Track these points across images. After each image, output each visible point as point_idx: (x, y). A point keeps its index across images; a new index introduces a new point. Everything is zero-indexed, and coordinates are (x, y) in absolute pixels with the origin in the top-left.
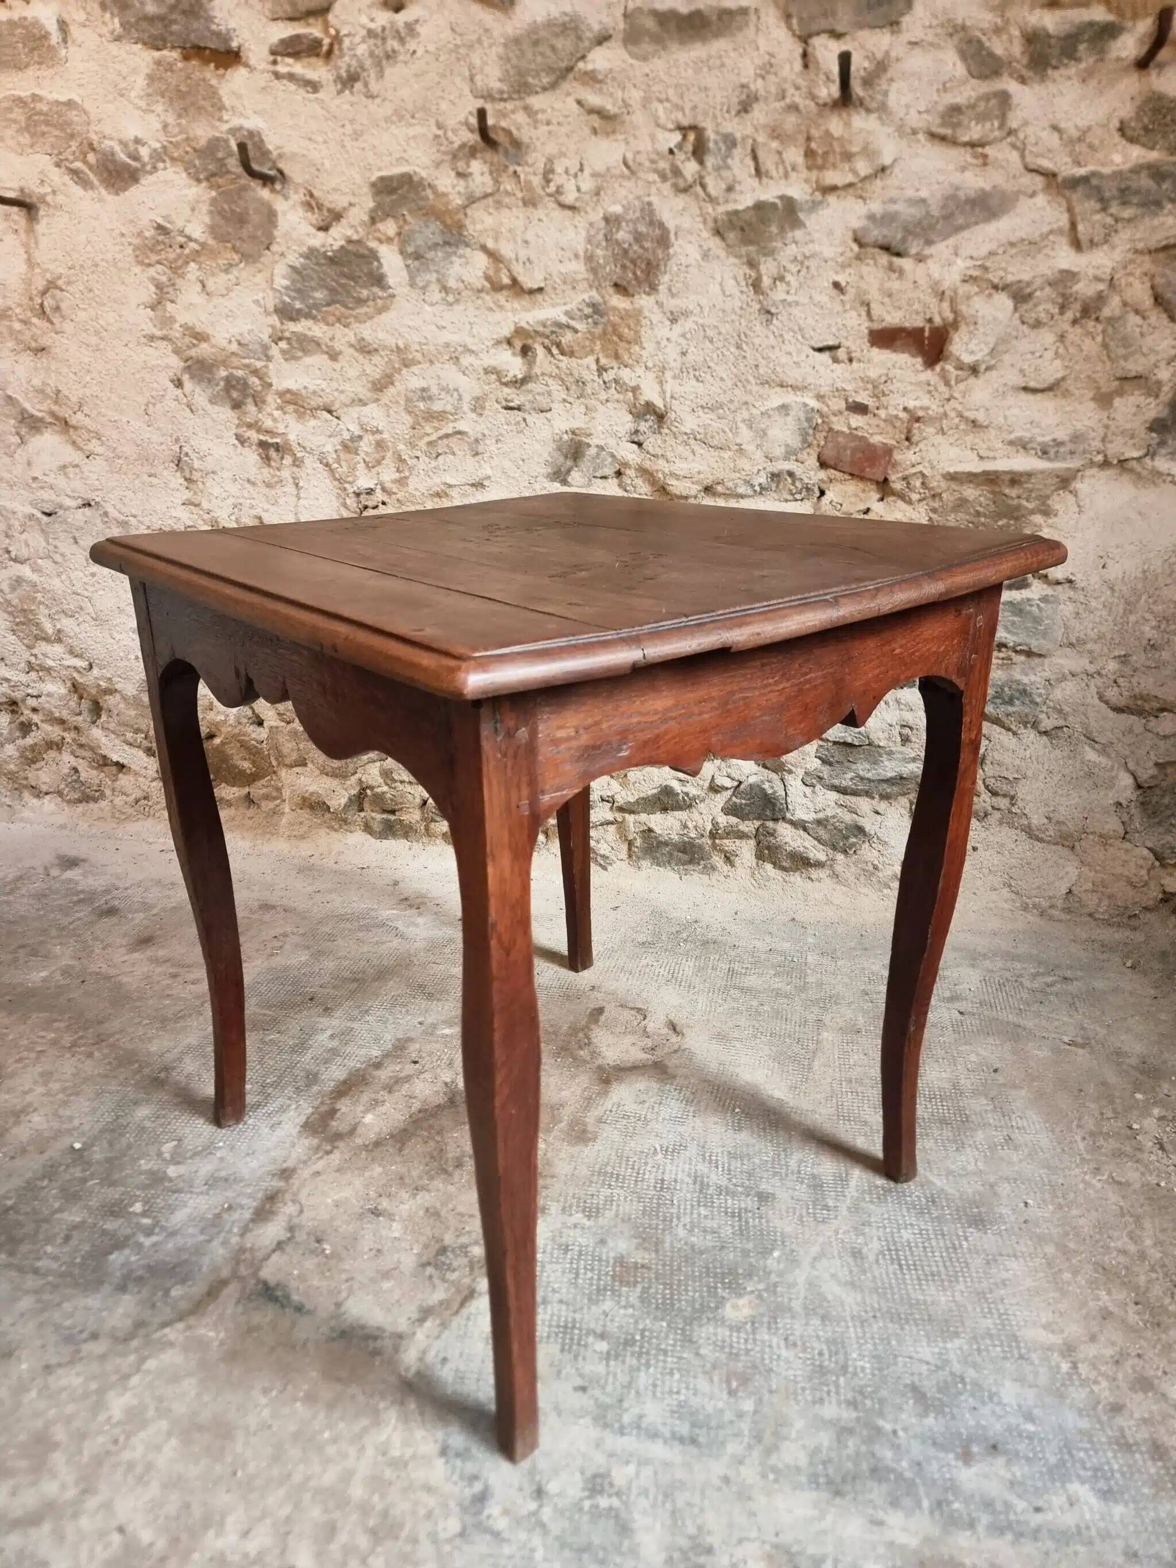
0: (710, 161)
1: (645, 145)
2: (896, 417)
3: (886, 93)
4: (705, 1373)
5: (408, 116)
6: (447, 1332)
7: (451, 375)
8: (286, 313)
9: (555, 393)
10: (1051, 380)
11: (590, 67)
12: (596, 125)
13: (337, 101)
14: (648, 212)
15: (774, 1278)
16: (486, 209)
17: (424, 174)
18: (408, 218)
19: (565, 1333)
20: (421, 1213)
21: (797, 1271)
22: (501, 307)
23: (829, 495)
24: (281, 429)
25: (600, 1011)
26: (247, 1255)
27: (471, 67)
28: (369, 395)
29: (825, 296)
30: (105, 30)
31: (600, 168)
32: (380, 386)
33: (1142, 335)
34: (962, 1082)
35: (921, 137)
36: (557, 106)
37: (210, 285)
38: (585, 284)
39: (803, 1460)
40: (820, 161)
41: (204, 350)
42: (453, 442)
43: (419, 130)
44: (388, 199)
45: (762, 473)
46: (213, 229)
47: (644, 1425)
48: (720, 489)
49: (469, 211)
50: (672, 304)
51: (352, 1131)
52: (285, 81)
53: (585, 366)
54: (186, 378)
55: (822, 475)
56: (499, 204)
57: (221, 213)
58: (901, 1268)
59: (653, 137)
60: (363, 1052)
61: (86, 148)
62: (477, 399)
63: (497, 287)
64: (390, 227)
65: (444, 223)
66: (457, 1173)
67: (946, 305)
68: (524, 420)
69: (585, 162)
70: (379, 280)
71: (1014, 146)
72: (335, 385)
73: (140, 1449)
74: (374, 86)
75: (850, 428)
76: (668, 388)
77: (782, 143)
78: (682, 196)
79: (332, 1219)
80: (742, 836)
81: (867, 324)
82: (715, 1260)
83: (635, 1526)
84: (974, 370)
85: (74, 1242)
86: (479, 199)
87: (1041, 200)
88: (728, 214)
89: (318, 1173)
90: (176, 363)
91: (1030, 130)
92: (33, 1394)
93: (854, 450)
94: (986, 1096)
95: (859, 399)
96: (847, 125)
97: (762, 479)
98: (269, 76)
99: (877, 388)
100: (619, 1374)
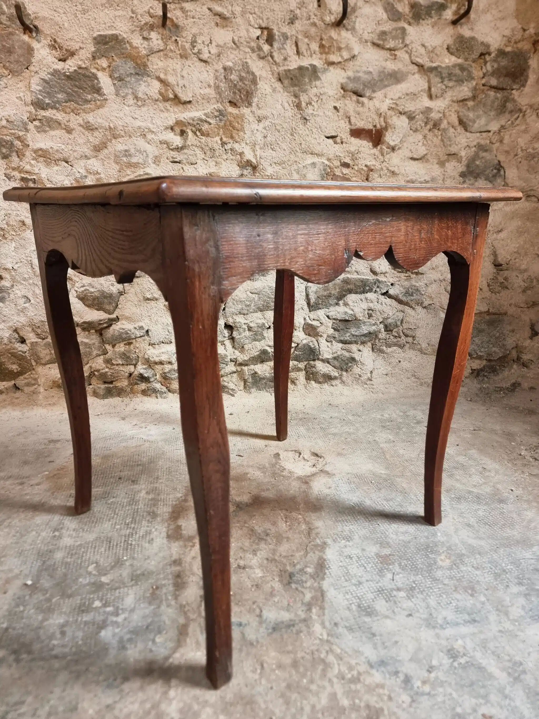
0: (276, 45)
1: (244, 34)
2: (362, 169)
3: (355, 22)
4: (454, 591)
5: (115, 5)
6: (326, 611)
7: (141, 143)
8: (39, 105)
9: (198, 155)
10: (422, 155)
12: (218, 21)
14: (245, 66)
15: (447, 544)
16: (159, 58)
17: (125, 36)
18: (115, 58)
19: (381, 594)
20: (265, 562)
21: (453, 539)
22: (168, 110)
24: (36, 171)
28: (91, 153)
29: (331, 113)
31: (221, 43)
32: (98, 149)
33: (455, 136)
35: (369, 44)
36: (197, 9)
38: (215, 100)
39: (523, 613)
40: (327, 50)
43: (120, 13)
44: (103, 47)
47: (449, 622)
49: (150, 58)
50: (259, 113)
53: (215, 141)
56: (166, 56)
59: (248, 31)
60: (171, 497)
62: (156, 157)
63: (166, 99)
64: (104, 63)
65: (136, 63)
66: (268, 538)
67: (382, 119)
68: (182, 168)
69: (212, 39)
70: (98, 90)
71: (407, 52)
72: (70, 147)
75: (342, 173)
76: (258, 153)
77: (309, 40)
78: (261, 60)
81: (349, 126)
82: (417, 544)
83: (484, 665)
84: (393, 149)
85: (69, 634)
86: (155, 52)
87: (417, 76)
88: (285, 71)
91: (413, 45)
95: (346, 161)
96: (339, 34)
99: (353, 156)
100: (420, 604)
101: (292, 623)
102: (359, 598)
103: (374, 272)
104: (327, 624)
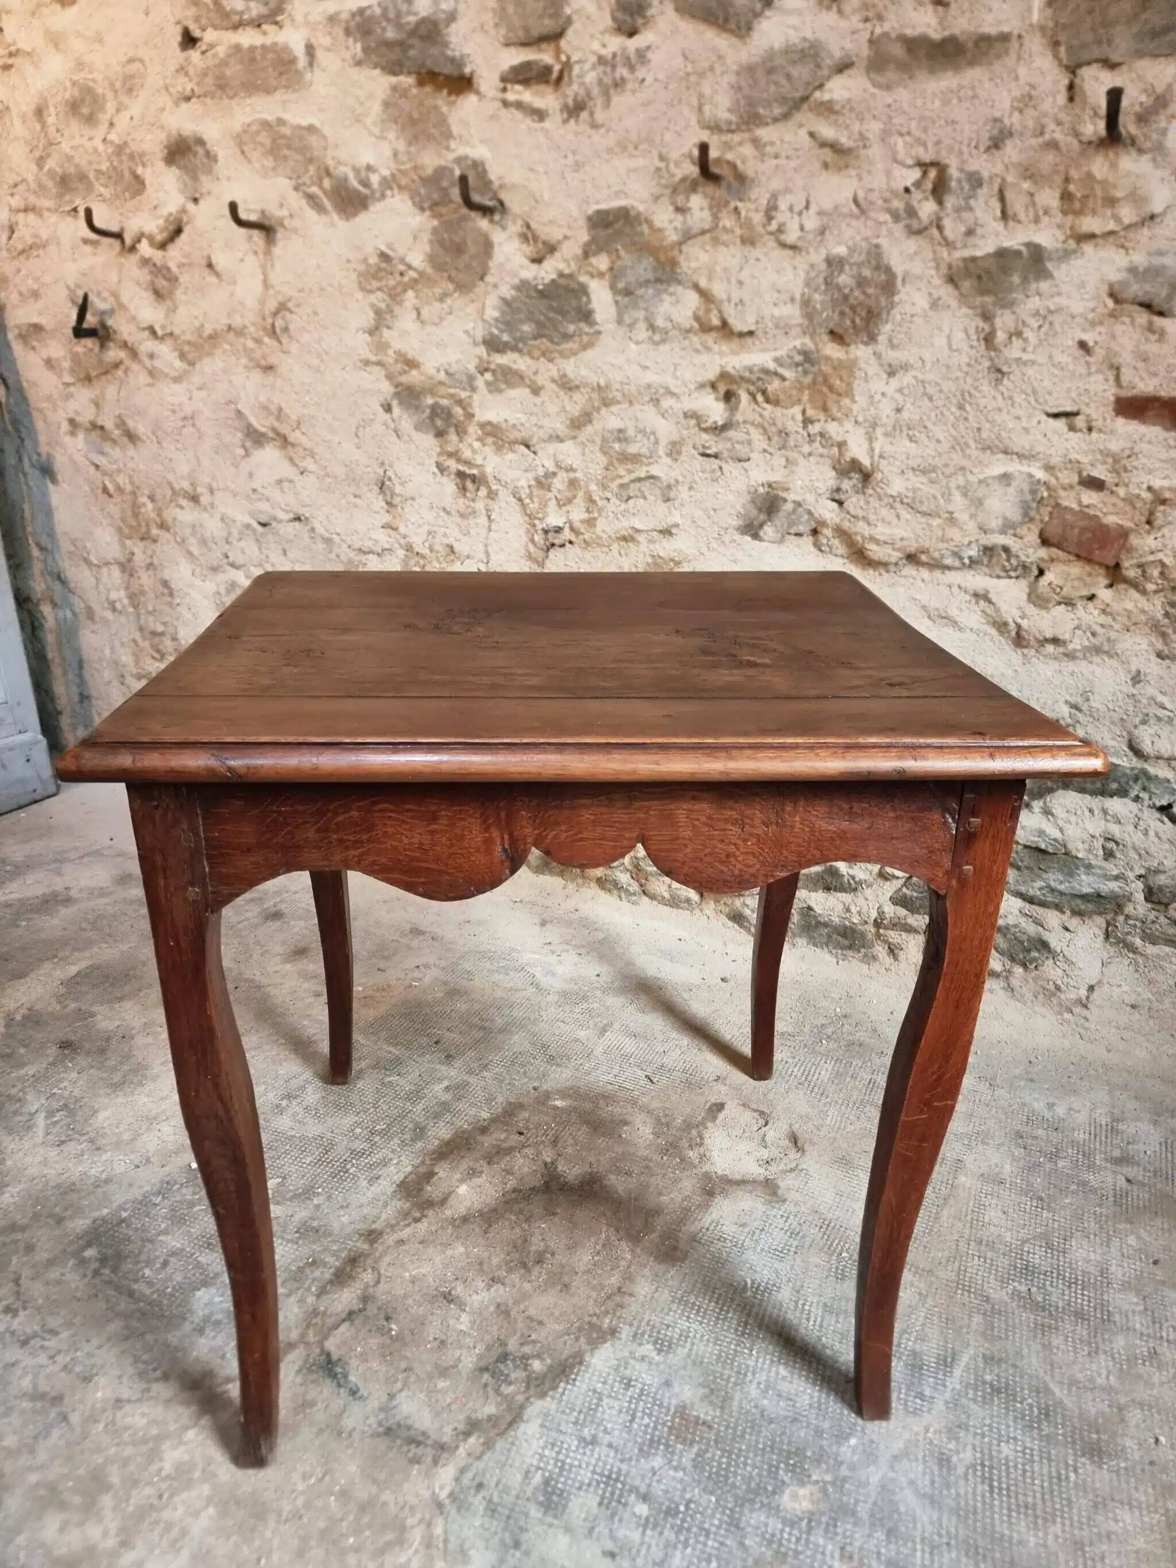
0: (950, 201)
1: (878, 182)
2: (1138, 496)
3: (1164, 132)
5: (631, 147)
6: (489, 1454)
7: (650, 418)
8: (493, 345)
9: (755, 443)
11: (826, 97)
12: (828, 159)
13: (562, 131)
14: (875, 257)
15: (844, 1471)
16: (702, 245)
17: (641, 208)
18: (622, 253)
19: (607, 1484)
20: (492, 1308)
21: (872, 1469)
22: (708, 349)
23: (1049, 577)
24: (479, 461)
25: (720, 1107)
26: (318, 1320)
27: (701, 96)
28: (567, 432)
29: (1067, 357)
30: (348, 55)
31: (827, 205)
32: (579, 423)
34: (1113, 1269)
36: (787, 139)
37: (425, 312)
38: (799, 329)
40: (1077, 205)
41: (413, 377)
42: (646, 486)
43: (640, 162)
44: (602, 233)
45: (974, 546)
46: (432, 259)
48: (924, 558)
49: (684, 248)
50: (892, 356)
51: (444, 1201)
52: (513, 110)
53: (791, 417)
54: (395, 403)
55: (1043, 553)
56: (716, 241)
57: (441, 243)
58: (992, 1492)
59: (888, 174)
60: (472, 1111)
61: (323, 173)
62: (674, 444)
63: (705, 328)
64: (602, 262)
65: (657, 260)
66: (536, 1270)
68: (721, 468)
69: (812, 199)
70: (586, 316)
72: (534, 419)
73: (181, 1511)
74: (600, 116)
75: (1081, 505)
76: (877, 447)
77: (1036, 183)
78: (914, 238)
79: (405, 1297)
80: (909, 929)
81: (1114, 390)
82: (783, 1433)
85: (169, 1269)
86: (695, 236)
88: (964, 260)
89: (402, 1242)
90: (387, 388)
92: (101, 1427)
93: (1083, 530)
94: (1138, 1292)
95: (1095, 473)
96: (1114, 166)
97: (973, 552)
98: (499, 104)
99: (1118, 463)
100: (654, 1548)
101: (421, 1438)
102: (562, 1468)
103: (1137, 752)
104: (469, 1475)
